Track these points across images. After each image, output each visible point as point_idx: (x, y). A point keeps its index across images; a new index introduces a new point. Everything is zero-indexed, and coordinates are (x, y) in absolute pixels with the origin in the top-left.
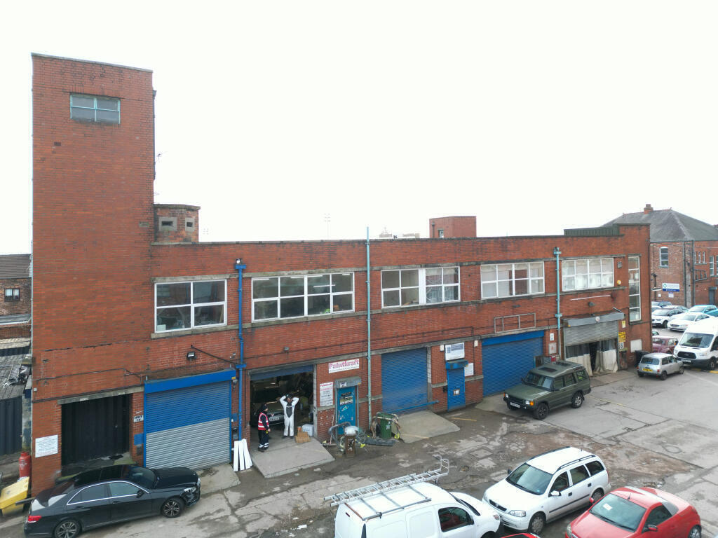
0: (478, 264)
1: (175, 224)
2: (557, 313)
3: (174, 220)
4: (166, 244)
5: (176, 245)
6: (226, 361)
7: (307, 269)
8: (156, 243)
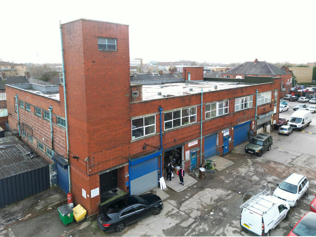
0: (234, 98)
1: (138, 94)
2: (255, 114)
3: (137, 92)
4: (135, 102)
5: (138, 103)
6: (156, 147)
7: (182, 107)
8: (132, 103)
